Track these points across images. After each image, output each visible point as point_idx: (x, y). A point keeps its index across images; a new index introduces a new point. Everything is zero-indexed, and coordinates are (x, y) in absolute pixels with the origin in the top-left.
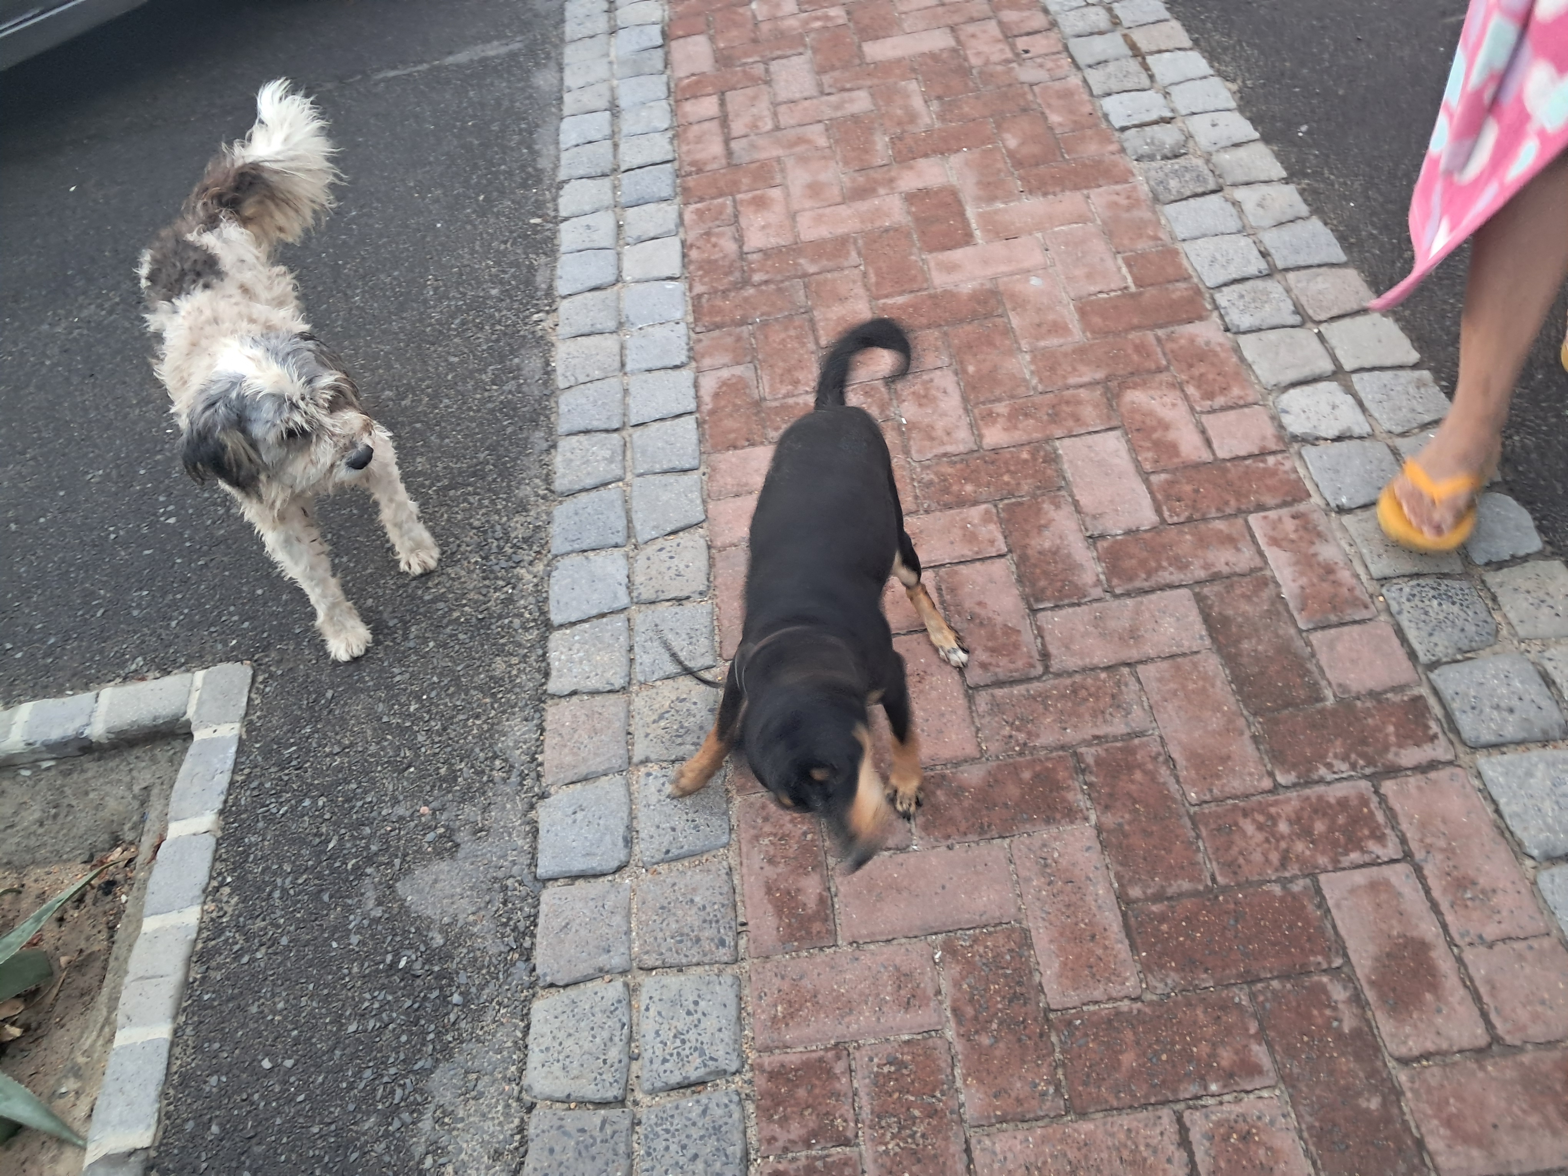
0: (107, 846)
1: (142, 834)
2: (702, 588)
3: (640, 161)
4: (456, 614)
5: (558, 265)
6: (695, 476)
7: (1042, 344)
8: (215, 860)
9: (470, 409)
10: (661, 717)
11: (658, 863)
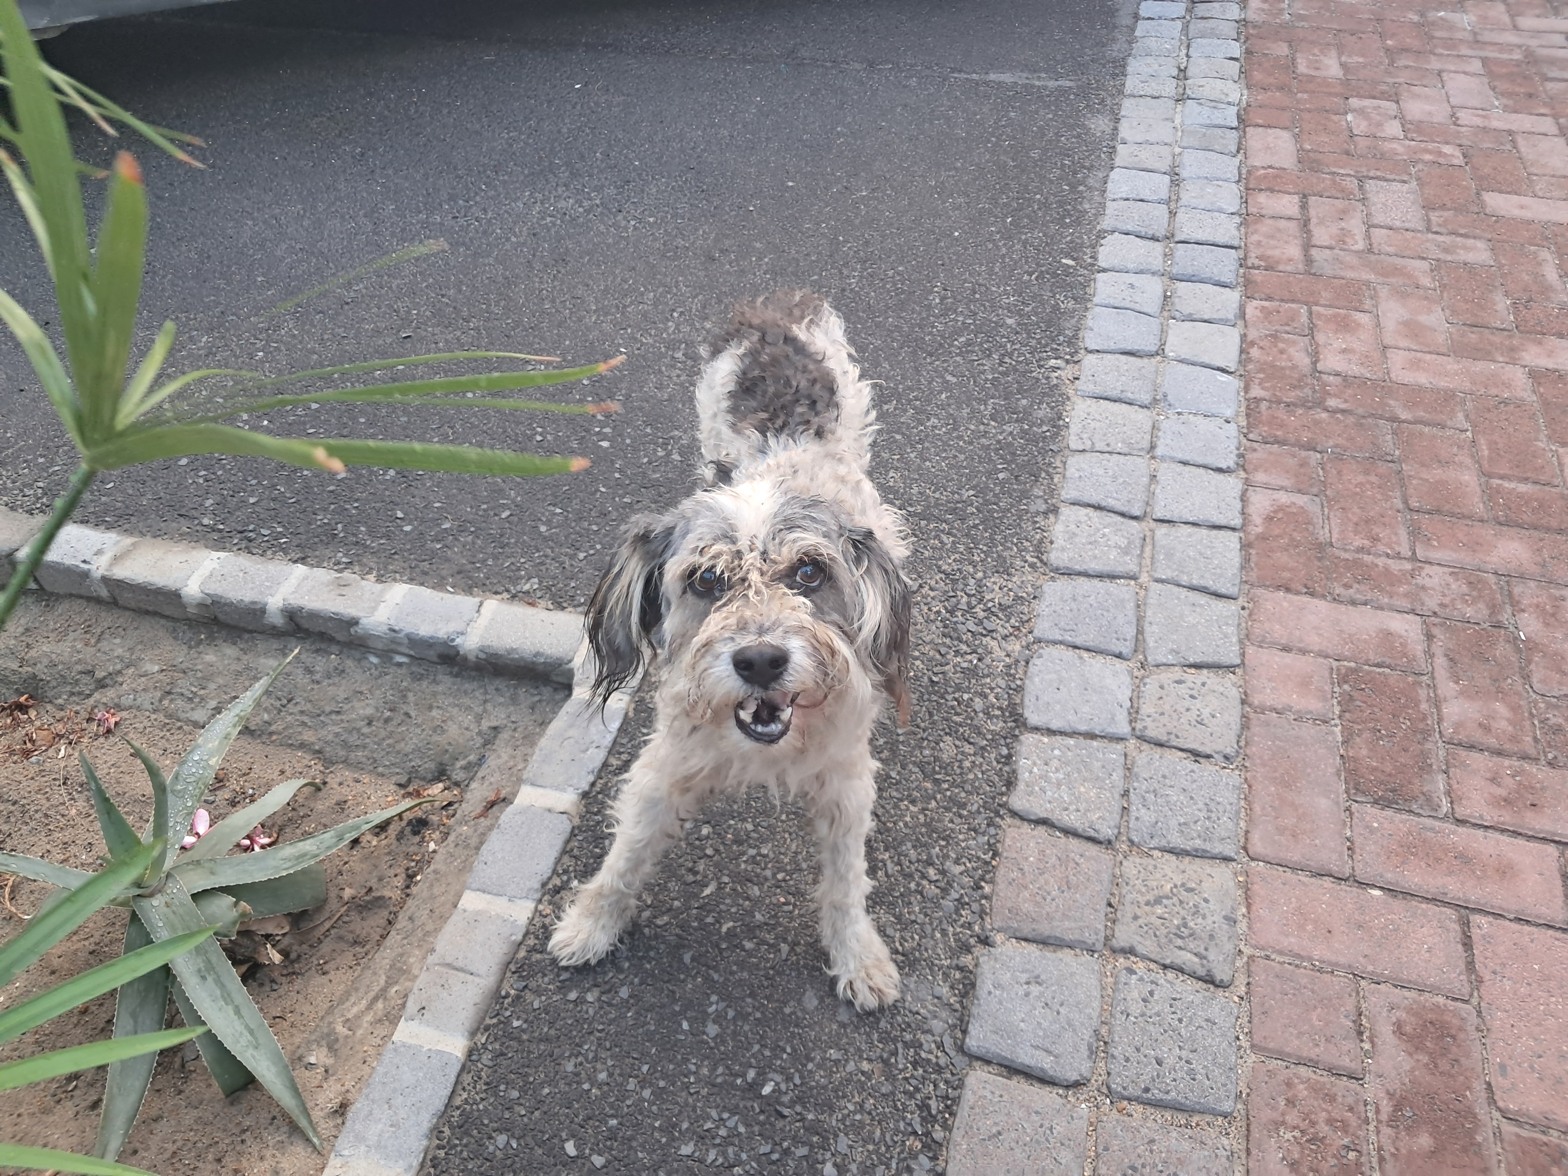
0: (430, 776)
1: (472, 779)
2: (1229, 751)
3: (1200, 236)
5: (1089, 315)
6: (1232, 607)
8: (564, 852)
9: (960, 438)
10: (1158, 901)
11: (1129, 1100)
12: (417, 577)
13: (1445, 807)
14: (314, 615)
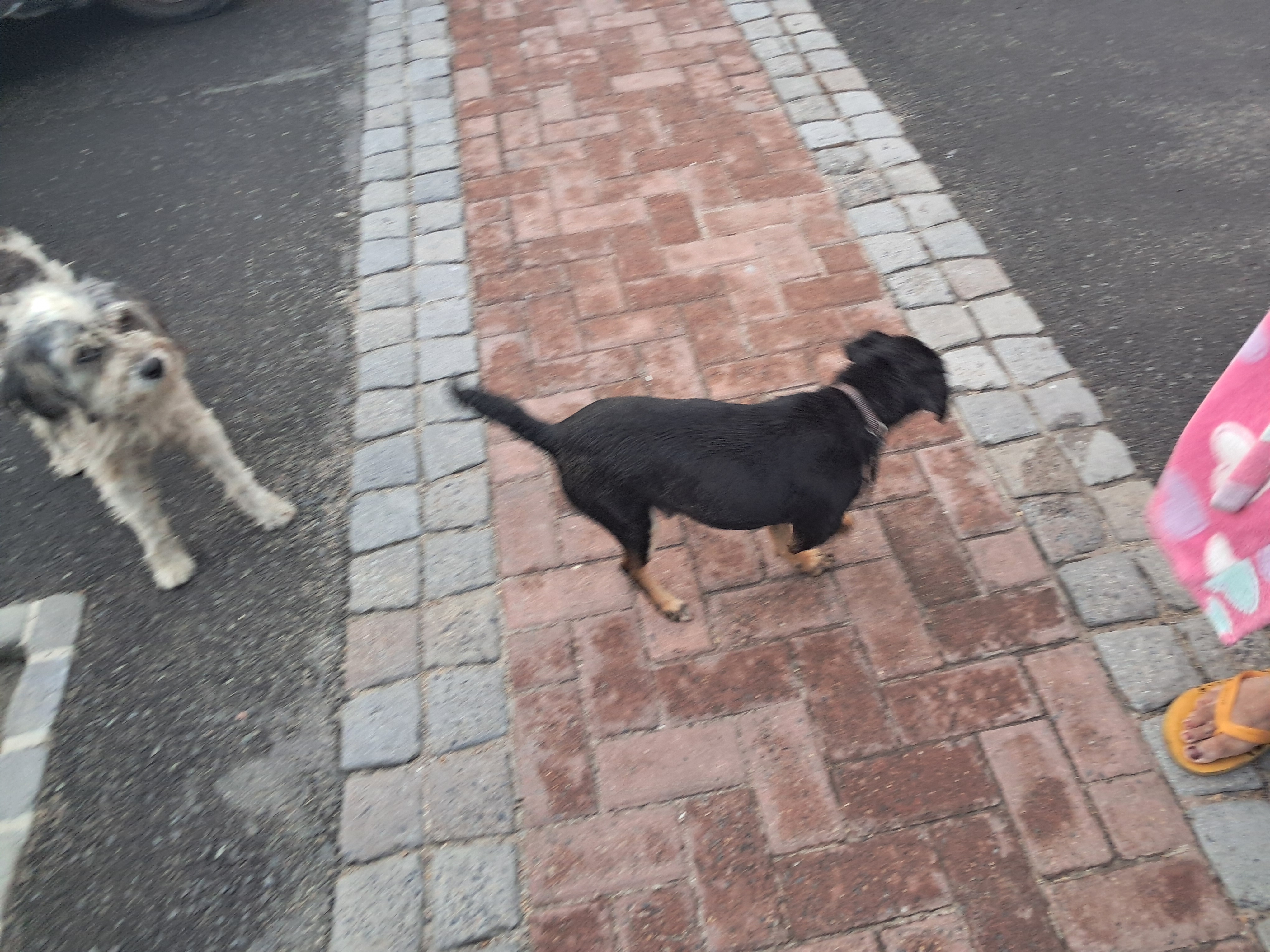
2: (483, 518)
5: (360, 250)
6: (478, 423)
7: (756, 318)
8: (47, 770)
10: (447, 630)
11: (445, 754)
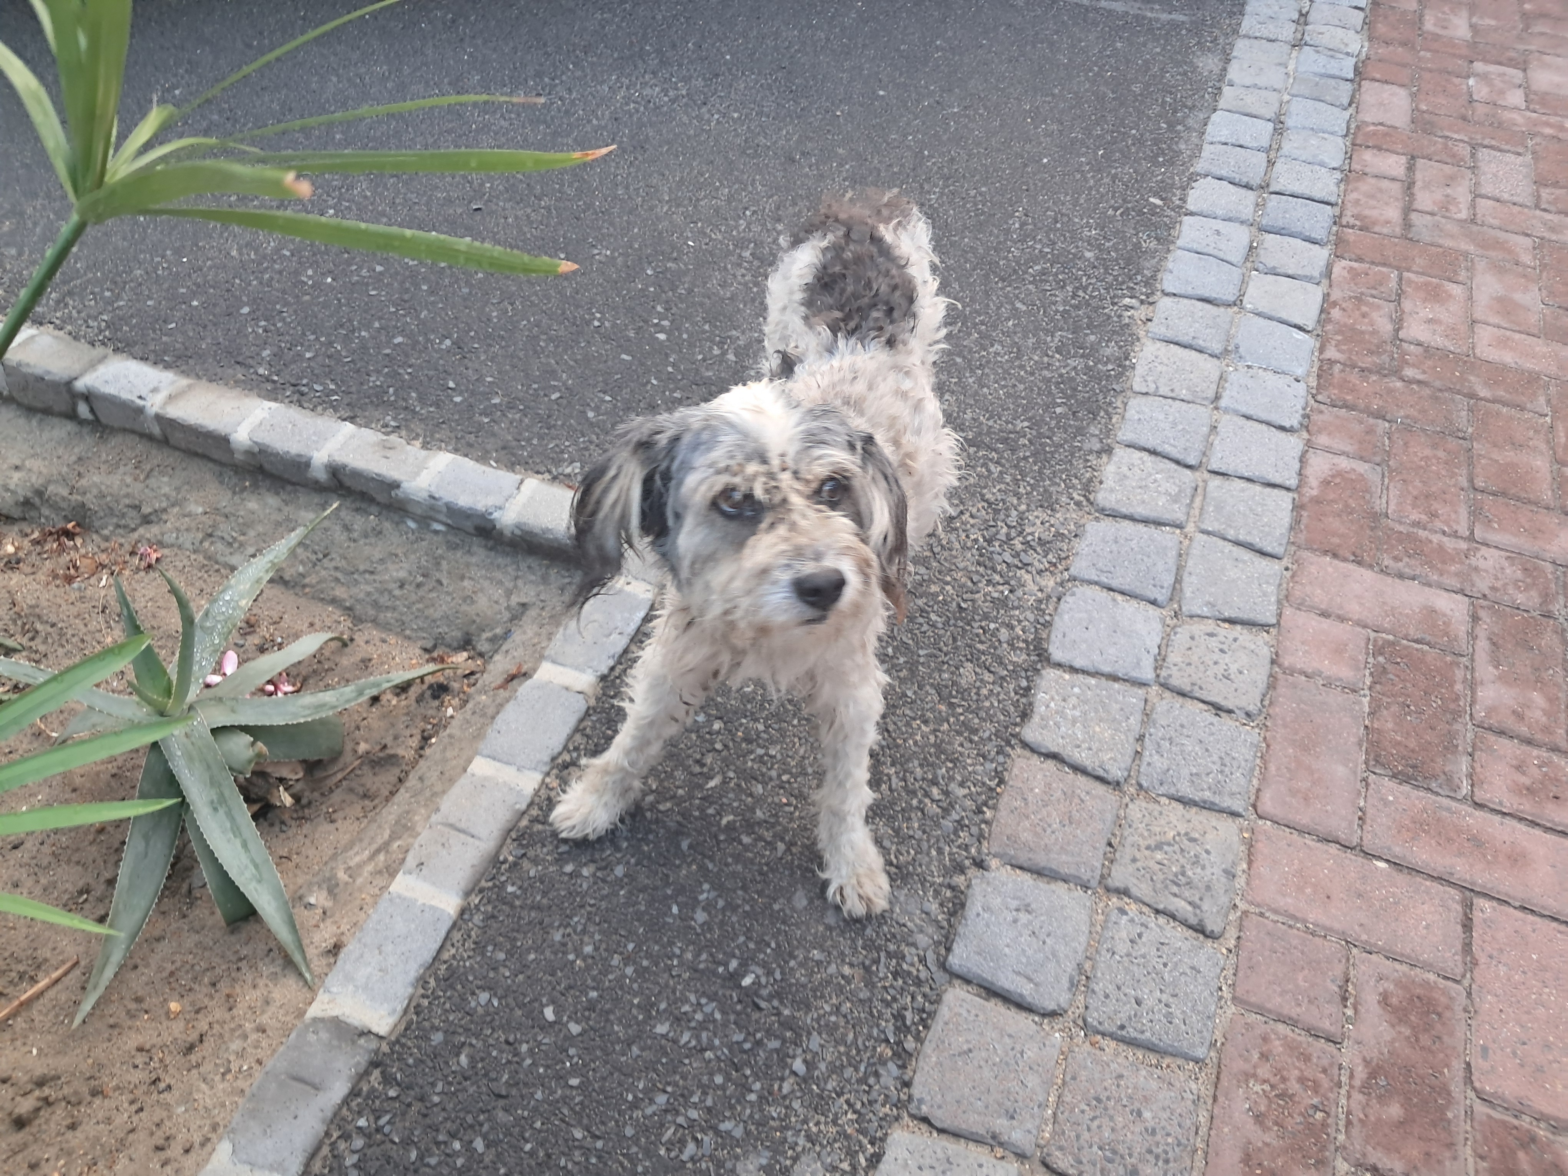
0: (455, 644)
1: (496, 651)
2: (1251, 708)
3: (1297, 188)
4: (934, 588)
5: (1170, 257)
6: (1276, 567)
8: (577, 730)
9: (1022, 367)
10: (1159, 847)
11: (1103, 1035)
12: (462, 448)
13: (1465, 789)
14: (357, 474)
